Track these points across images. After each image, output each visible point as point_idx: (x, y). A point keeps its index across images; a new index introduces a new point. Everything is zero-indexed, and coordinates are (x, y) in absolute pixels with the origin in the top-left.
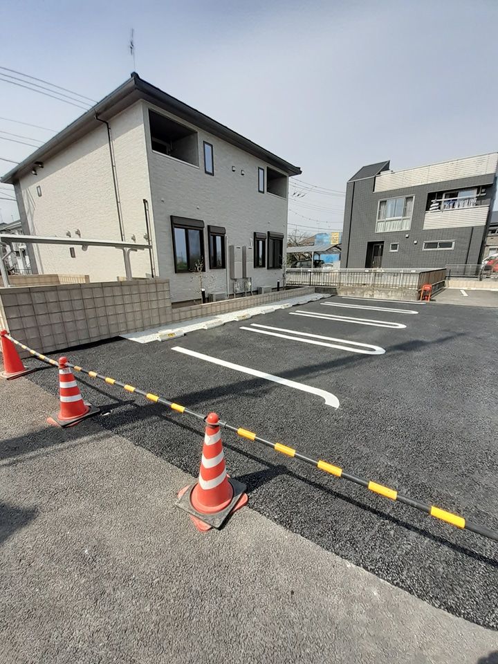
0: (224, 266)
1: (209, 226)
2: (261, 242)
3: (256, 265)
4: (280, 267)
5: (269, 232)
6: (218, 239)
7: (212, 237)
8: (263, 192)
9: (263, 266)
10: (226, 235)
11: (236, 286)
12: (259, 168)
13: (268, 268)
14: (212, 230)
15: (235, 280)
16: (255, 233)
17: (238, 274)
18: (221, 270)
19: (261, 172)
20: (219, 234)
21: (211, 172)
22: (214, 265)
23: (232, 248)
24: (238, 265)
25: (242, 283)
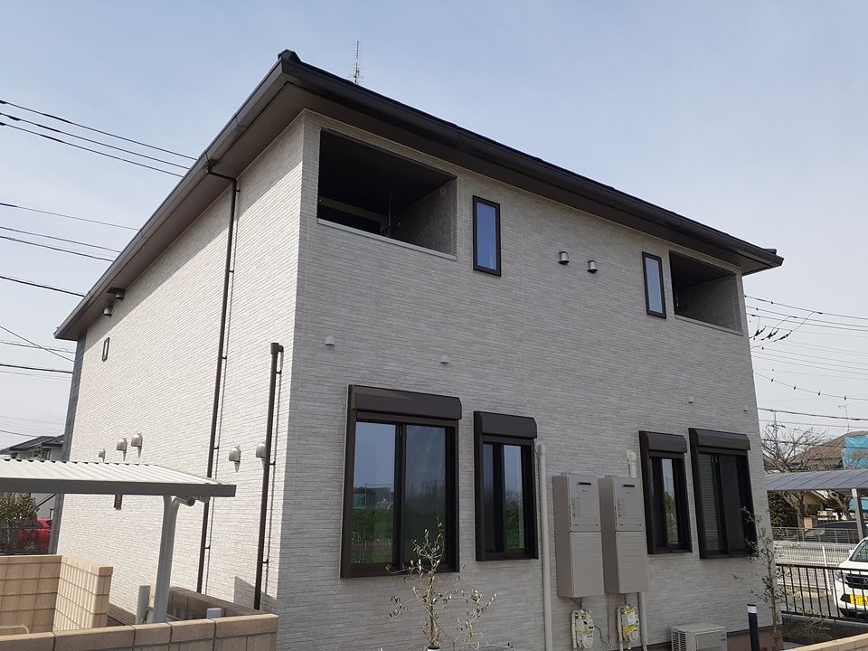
0: (531, 551)
1: (476, 414)
2: (667, 466)
3: (658, 543)
4: (750, 552)
5: (692, 432)
6: (512, 455)
7: (488, 451)
8: (663, 316)
9: (685, 546)
10: (537, 442)
11: (578, 625)
12: (645, 255)
13: (704, 555)
14: (486, 428)
15: (579, 603)
16: (643, 436)
17: (588, 581)
18: (520, 565)
19: (652, 265)
20: (513, 440)
21: (493, 266)
22: (494, 547)
23: (559, 484)
24: (586, 544)
25: (603, 615)
